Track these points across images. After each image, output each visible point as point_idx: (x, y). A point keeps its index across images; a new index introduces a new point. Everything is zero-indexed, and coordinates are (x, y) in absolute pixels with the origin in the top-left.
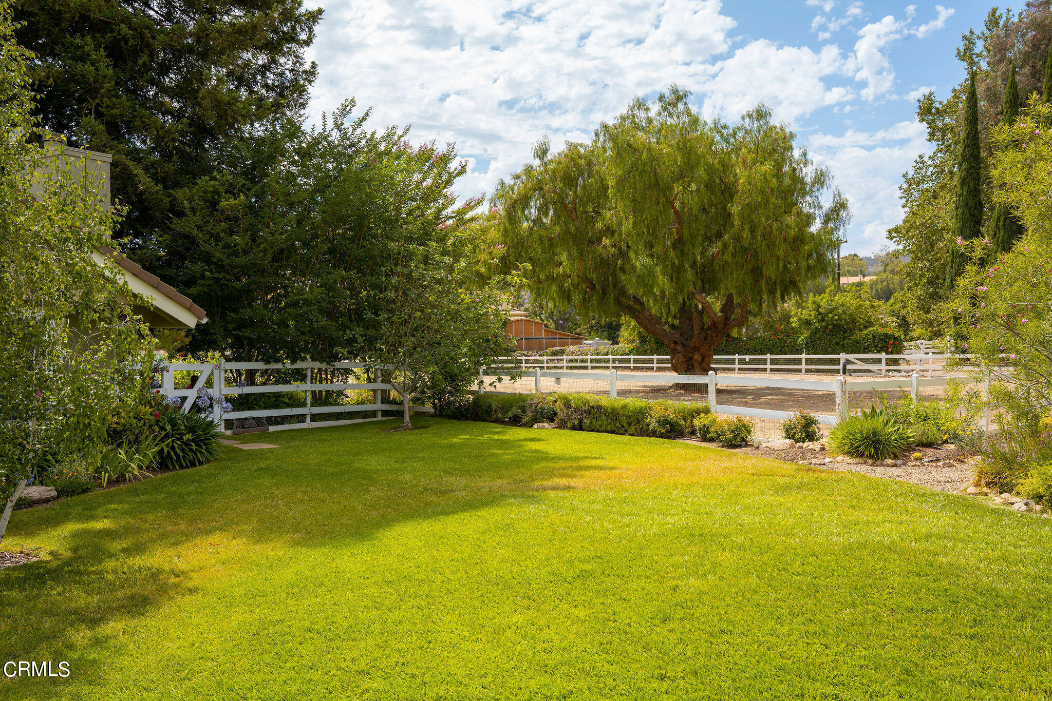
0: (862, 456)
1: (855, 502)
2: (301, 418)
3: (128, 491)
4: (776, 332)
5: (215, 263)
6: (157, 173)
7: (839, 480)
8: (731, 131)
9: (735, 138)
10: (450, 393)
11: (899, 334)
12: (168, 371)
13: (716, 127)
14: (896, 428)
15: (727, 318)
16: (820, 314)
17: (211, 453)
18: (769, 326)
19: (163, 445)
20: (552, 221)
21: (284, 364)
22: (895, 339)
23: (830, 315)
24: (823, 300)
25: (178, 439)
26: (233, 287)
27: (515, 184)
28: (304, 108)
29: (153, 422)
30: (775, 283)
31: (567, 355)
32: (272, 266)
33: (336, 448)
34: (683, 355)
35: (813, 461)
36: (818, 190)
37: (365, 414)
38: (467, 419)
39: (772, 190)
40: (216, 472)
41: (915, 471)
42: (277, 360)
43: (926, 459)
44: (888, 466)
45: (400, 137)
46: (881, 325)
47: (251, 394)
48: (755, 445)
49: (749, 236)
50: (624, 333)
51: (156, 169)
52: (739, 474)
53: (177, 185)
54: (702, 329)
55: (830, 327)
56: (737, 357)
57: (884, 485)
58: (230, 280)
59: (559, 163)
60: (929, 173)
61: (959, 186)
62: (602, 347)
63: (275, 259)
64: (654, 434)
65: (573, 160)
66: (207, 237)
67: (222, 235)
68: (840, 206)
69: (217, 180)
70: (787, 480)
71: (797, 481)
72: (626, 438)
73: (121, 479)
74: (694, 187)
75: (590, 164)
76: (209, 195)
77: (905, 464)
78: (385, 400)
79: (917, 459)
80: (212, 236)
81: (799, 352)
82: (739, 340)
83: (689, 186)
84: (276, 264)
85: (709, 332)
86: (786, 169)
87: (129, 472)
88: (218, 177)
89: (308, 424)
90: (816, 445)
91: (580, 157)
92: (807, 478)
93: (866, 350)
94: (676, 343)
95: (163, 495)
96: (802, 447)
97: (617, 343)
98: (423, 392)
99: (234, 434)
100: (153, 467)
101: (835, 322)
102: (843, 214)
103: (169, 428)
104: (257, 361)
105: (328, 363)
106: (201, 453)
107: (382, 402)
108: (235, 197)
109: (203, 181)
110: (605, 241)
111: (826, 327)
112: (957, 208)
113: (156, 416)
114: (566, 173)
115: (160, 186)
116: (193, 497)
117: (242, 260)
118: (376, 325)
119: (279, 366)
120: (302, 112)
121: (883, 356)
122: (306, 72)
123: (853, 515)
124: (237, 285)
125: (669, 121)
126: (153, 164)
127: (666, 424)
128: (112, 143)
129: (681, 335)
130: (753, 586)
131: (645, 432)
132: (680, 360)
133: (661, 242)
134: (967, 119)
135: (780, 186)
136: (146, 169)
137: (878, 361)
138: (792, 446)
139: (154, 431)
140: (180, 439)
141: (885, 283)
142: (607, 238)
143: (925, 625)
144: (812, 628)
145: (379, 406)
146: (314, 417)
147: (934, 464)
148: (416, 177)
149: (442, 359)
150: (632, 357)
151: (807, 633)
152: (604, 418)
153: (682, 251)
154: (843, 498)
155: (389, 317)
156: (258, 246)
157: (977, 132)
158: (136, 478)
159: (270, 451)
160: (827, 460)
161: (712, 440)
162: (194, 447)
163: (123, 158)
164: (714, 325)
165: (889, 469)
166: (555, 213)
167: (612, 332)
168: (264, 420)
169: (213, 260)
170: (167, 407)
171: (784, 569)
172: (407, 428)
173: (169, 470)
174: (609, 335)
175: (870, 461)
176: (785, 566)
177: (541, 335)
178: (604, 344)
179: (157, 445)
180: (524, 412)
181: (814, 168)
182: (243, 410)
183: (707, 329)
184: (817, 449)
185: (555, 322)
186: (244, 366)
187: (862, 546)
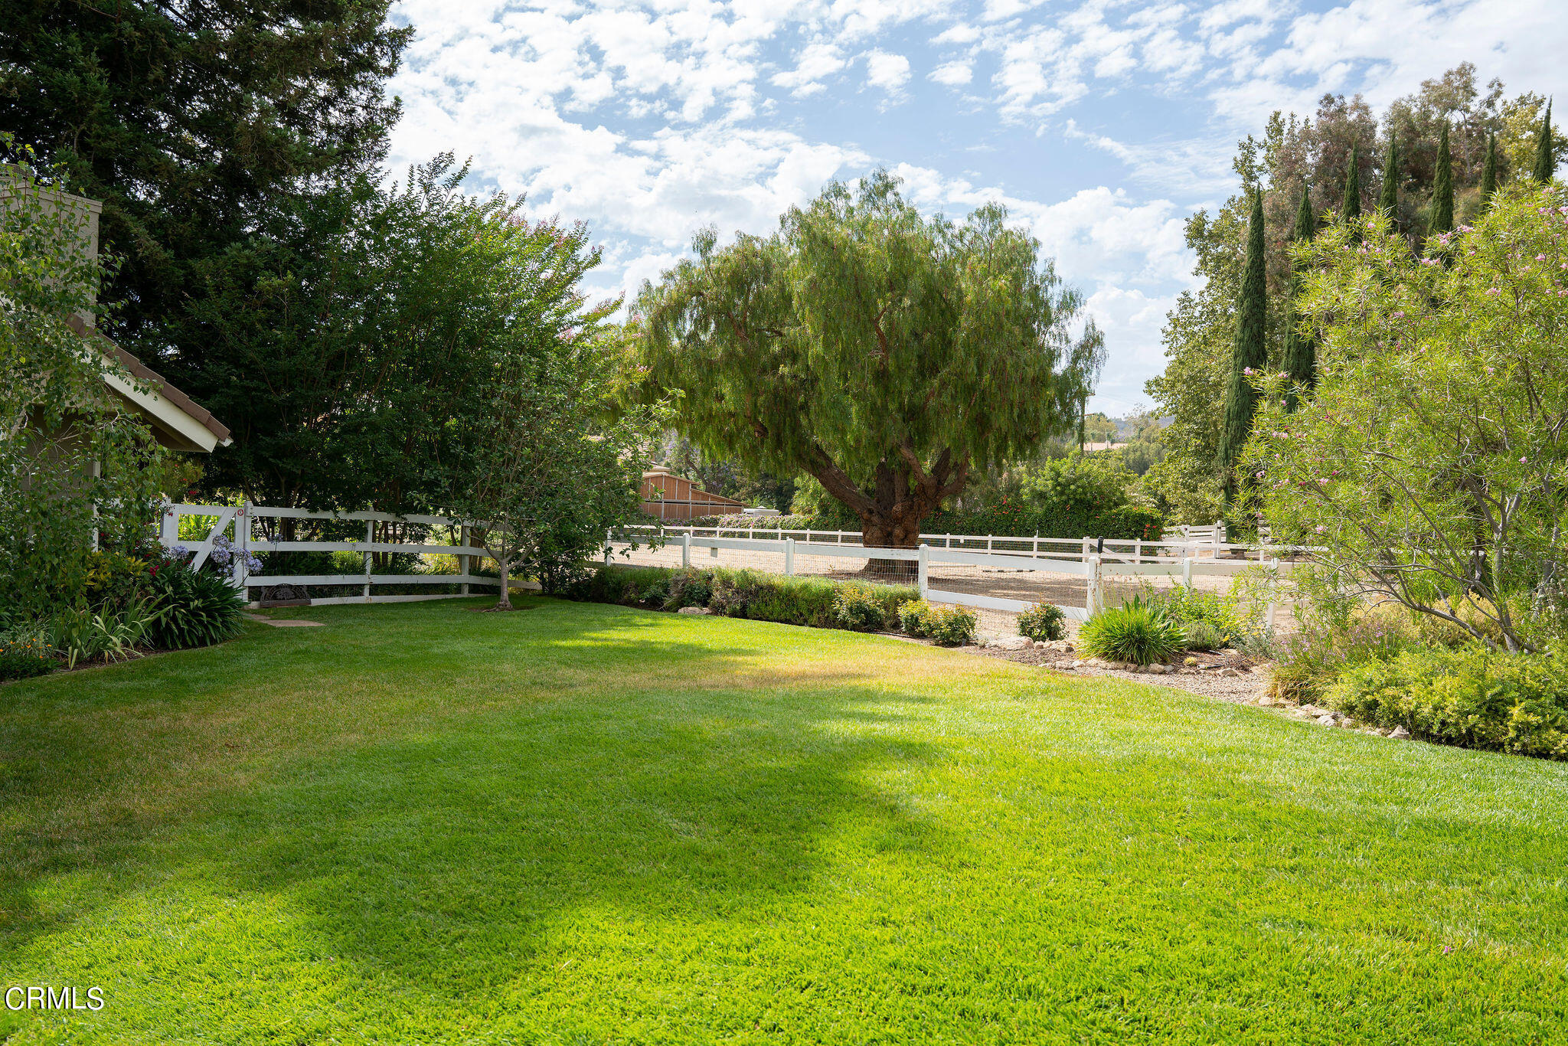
0: (1121, 659)
1: (1121, 711)
2: (356, 590)
3: (108, 674)
4: (1002, 506)
5: (247, 367)
6: (166, 236)
7: (1094, 686)
8: (957, 232)
9: (961, 241)
10: (565, 564)
11: (1158, 515)
12: (171, 514)
13: (937, 226)
14: (1166, 624)
15: (940, 482)
16: (1059, 484)
17: (228, 629)
18: (991, 497)
19: (161, 613)
20: (713, 338)
21: (336, 512)
22: (1153, 521)
23: (1072, 487)
24: (1065, 467)
25: (182, 606)
26: (269, 401)
27: (664, 286)
28: (381, 160)
29: (147, 580)
30: (1006, 437)
31: (722, 526)
32: (326, 375)
33: (405, 629)
34: (880, 529)
35: (1058, 664)
36: (1066, 318)
37: (444, 588)
38: (587, 600)
39: (1008, 313)
40: (235, 653)
41: (1190, 679)
42: (325, 508)
43: (1202, 666)
44: (1154, 673)
45: (512, 209)
46: (1135, 504)
47: (288, 553)
48: (980, 643)
49: (975, 371)
50: (799, 501)
51: (166, 230)
52: (963, 675)
53: (195, 253)
54: (907, 495)
55: (1072, 502)
56: (948, 537)
57: (1154, 692)
58: (265, 391)
59: (727, 260)
60: (1197, 314)
61: (1238, 328)
62: (768, 518)
63: (332, 365)
64: (844, 625)
65: (746, 257)
66: (237, 328)
67: (259, 326)
68: (1093, 342)
69: (252, 249)
70: (1028, 683)
71: (1042, 684)
72: (805, 629)
73: (97, 657)
74: (907, 302)
75: (767, 264)
76: (242, 270)
77: (1175, 671)
78: (475, 570)
79: (1191, 666)
80: (244, 327)
81: (1030, 533)
82: (952, 514)
83: (900, 301)
84: (332, 373)
85: (915, 499)
86: (1026, 287)
87: (110, 648)
88: (255, 245)
89: (366, 598)
90: (1060, 645)
91: (755, 255)
92: (1055, 681)
93: (1116, 535)
94: (871, 512)
95: (158, 681)
96: (1042, 647)
97: (789, 513)
98: (527, 561)
99: (261, 606)
100: (144, 644)
101: (1078, 497)
102: (1097, 351)
103: (169, 590)
104: (298, 506)
105: (398, 515)
106: (216, 628)
107: (470, 573)
108: (280, 274)
109: (233, 249)
110: (783, 369)
111: (1066, 502)
112: (1235, 357)
113: (152, 572)
114: (734, 274)
115: (171, 253)
116: (201, 685)
117: (284, 363)
118: (468, 465)
119: (329, 515)
120: (378, 165)
121: (1138, 543)
122: (386, 110)
123: (1120, 725)
124: (275, 398)
125: (876, 215)
126: (161, 223)
127: (861, 612)
128: (101, 188)
129: (878, 502)
130: (1000, 809)
131: (831, 622)
132: (875, 535)
133: (859, 374)
134: (1251, 243)
135: (1017, 309)
136: (151, 228)
137: (1130, 549)
138: (1029, 646)
139: (147, 593)
140: (186, 606)
141: (1138, 454)
142: (785, 365)
143: (1231, 856)
144: (1085, 860)
145: (466, 578)
146: (375, 589)
147: (1213, 672)
148: (533, 265)
149: (557, 515)
150: (808, 532)
151: (1079, 866)
152: (776, 602)
153: (886, 389)
154: (1103, 706)
155: (486, 454)
156: (308, 346)
157: (1263, 262)
158: (119, 657)
159: (312, 629)
160: (1076, 663)
161: (921, 636)
162: (205, 618)
163: (117, 211)
164: (922, 489)
165: (1156, 677)
166: (717, 327)
167: (782, 499)
168: (304, 589)
169: (242, 361)
170: (168, 562)
171: (1040, 787)
172: (505, 608)
173: (167, 649)
174: (778, 503)
175: (1133, 666)
176: (1040, 784)
177: (687, 498)
178: (772, 515)
179: (151, 613)
180: (666, 591)
181: (1062, 288)
182: (275, 574)
183: (913, 496)
184: (1063, 650)
185: (705, 482)
186: (278, 513)
187: (1140, 760)
